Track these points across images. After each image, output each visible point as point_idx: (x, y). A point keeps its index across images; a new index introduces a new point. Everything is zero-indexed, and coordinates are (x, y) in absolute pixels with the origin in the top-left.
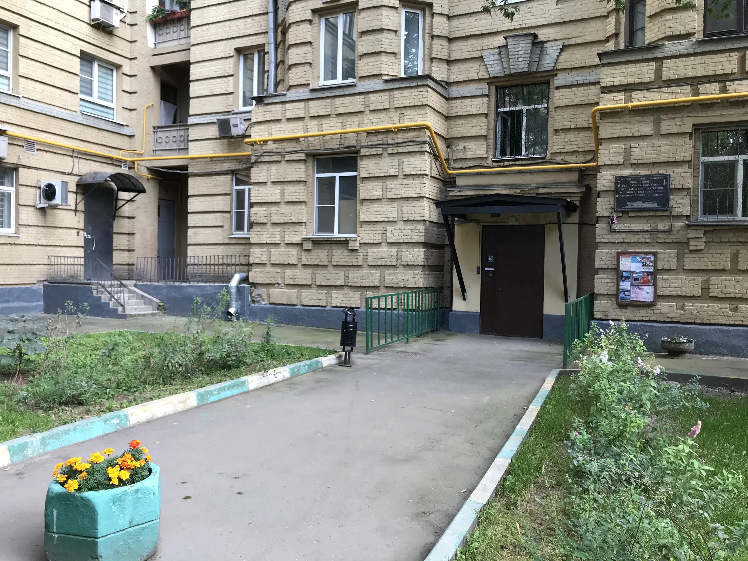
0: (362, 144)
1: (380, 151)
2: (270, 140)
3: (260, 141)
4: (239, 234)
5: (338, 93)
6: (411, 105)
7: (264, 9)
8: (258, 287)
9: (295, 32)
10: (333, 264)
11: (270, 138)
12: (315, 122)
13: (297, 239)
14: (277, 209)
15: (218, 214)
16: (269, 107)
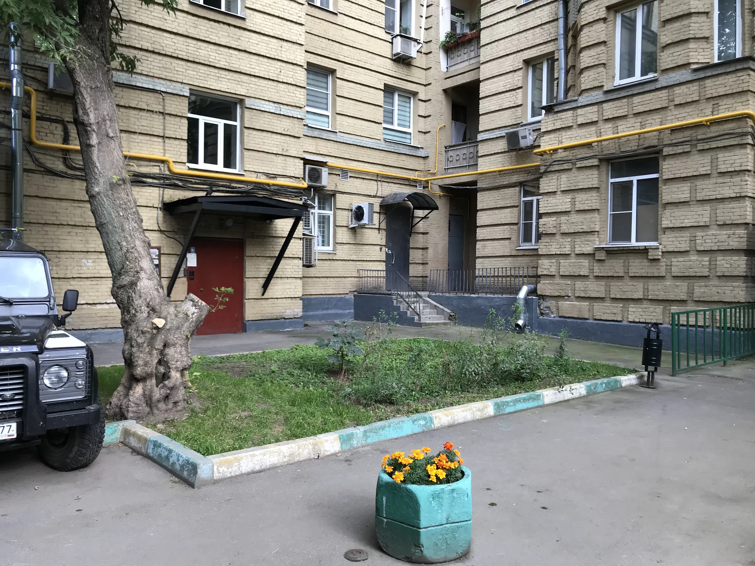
0: (665, 143)
1: (687, 148)
2: (561, 148)
3: (550, 151)
4: (527, 246)
5: (636, 90)
6: (727, 93)
7: (554, 15)
8: (547, 300)
9: (588, 34)
10: (630, 275)
11: (561, 146)
12: (609, 125)
13: (588, 249)
14: (567, 218)
15: (506, 227)
16: (559, 115)
